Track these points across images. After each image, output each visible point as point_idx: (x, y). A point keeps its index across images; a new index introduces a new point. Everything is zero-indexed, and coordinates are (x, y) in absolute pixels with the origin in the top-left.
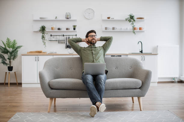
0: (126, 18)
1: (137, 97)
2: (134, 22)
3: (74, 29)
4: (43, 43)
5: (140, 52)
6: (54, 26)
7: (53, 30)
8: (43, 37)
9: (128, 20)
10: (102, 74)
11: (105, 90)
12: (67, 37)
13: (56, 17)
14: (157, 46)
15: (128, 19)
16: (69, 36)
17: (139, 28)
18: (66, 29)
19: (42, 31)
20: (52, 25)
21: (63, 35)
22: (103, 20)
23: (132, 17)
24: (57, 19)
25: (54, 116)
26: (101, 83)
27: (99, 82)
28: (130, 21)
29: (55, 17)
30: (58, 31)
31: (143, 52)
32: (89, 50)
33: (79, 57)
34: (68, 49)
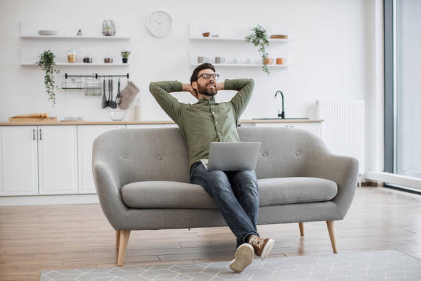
0: (247, 36)
1: (325, 222)
2: (265, 45)
3: (125, 60)
4: (48, 96)
5: (279, 115)
6: (75, 54)
7: (72, 62)
8: (48, 80)
9: (251, 41)
10: (248, 169)
11: (260, 206)
12: (107, 79)
13: (80, 31)
14: (317, 103)
15: (252, 38)
16: (110, 78)
17: (275, 60)
18: (103, 61)
19: (46, 66)
20: (69, 51)
21: (97, 76)
22: (194, 41)
23: (260, 34)
24: (81, 35)
25: (143, 275)
26: (250, 190)
27: (246, 188)
28: (256, 43)
29: (77, 32)
30: (85, 66)
31: (286, 116)
32: (203, 110)
33: (175, 129)
34: (109, 109)
